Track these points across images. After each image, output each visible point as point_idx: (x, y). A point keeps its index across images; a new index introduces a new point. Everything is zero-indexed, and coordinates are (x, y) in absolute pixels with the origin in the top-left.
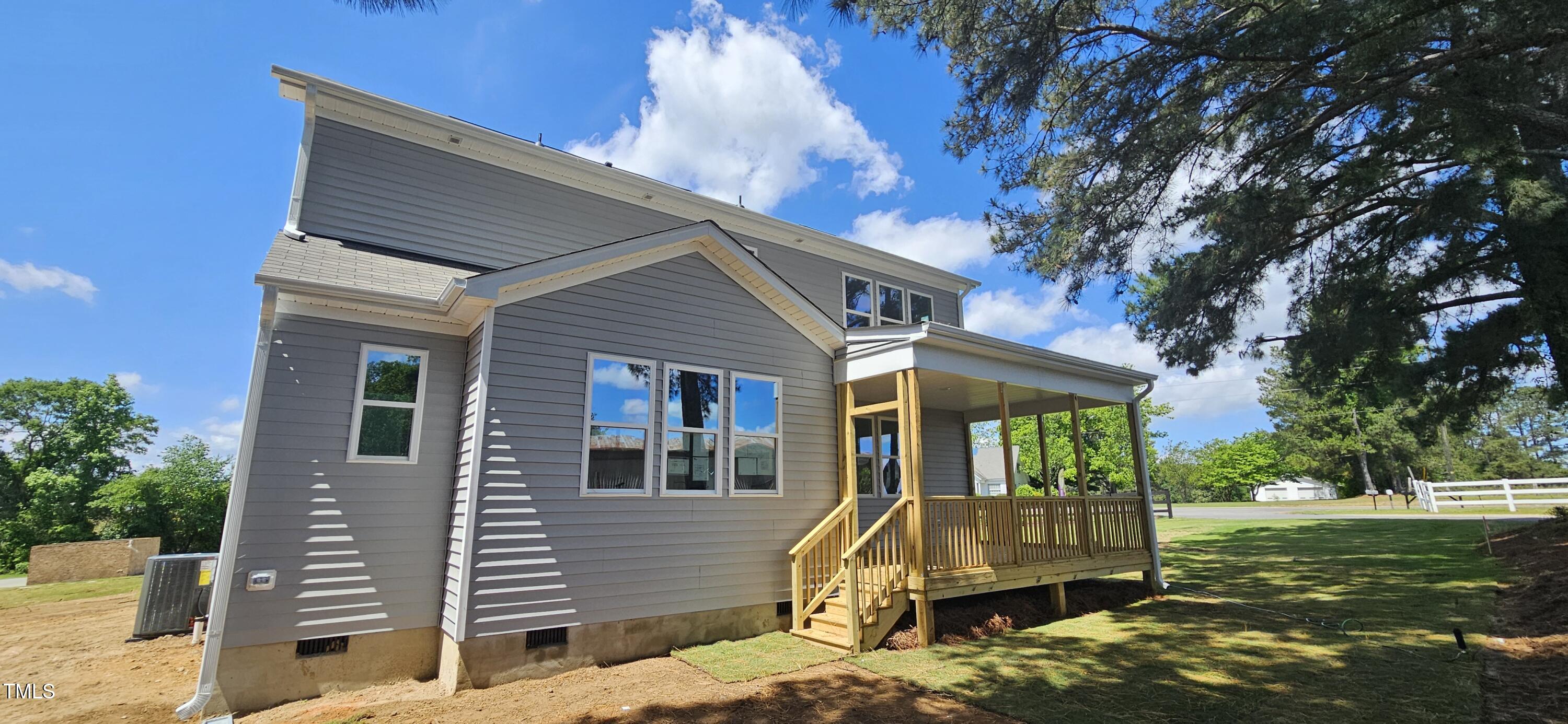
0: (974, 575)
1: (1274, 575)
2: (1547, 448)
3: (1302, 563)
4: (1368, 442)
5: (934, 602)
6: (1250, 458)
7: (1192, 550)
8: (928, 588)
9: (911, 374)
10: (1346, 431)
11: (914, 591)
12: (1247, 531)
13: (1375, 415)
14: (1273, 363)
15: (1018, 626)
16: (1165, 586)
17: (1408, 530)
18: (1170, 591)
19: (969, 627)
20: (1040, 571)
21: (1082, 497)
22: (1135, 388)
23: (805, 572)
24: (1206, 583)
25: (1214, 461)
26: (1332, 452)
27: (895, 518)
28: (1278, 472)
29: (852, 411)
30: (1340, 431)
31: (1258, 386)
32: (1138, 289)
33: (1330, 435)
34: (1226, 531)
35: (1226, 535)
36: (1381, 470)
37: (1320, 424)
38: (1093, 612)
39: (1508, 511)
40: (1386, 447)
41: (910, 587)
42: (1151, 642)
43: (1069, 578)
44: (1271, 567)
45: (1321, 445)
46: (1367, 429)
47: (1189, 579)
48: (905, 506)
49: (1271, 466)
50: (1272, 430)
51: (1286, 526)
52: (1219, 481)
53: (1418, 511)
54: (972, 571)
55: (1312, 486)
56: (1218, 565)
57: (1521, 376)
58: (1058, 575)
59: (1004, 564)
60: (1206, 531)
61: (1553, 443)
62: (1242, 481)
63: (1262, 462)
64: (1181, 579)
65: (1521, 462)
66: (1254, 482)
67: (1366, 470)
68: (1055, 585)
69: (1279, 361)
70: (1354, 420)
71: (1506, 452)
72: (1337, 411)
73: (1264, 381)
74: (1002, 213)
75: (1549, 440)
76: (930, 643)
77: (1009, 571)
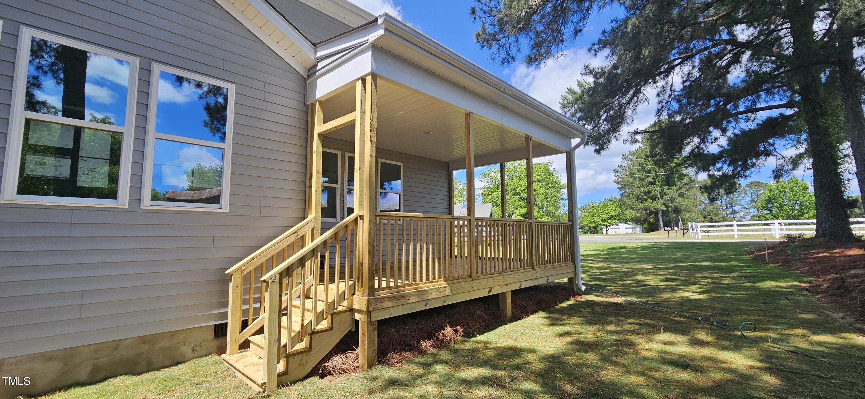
0: (427, 291)
1: (648, 278)
2: (731, 210)
3: (660, 269)
4: (664, 204)
5: (380, 322)
6: (607, 212)
7: (588, 260)
8: (371, 309)
9: (369, 79)
10: (654, 199)
11: (360, 311)
12: (613, 248)
13: (668, 191)
14: (622, 162)
15: (468, 335)
16: (583, 288)
17: (699, 247)
18: (586, 293)
19: (419, 341)
20: (491, 282)
21: (530, 221)
22: (572, 140)
23: (246, 291)
24: (605, 284)
25: (589, 213)
26: (646, 209)
27: (341, 234)
28: (620, 219)
29: (320, 128)
30: (651, 198)
31: (614, 174)
32: (567, 98)
33: (646, 200)
34: (602, 249)
35: (603, 251)
36: (667, 219)
37: (642, 194)
38: (532, 314)
39: (734, 238)
40: (671, 207)
41: (355, 307)
42: (586, 351)
43: (516, 287)
44: (643, 272)
45: (642, 205)
46: (664, 197)
47: (594, 281)
48: (356, 220)
49: (617, 216)
50: (618, 197)
51: (634, 246)
52: (590, 223)
53: (689, 238)
54: (425, 286)
55: (631, 227)
56: (608, 271)
57: (763, 162)
58: (507, 285)
59: (459, 278)
60: (591, 248)
61: (734, 208)
62: (602, 224)
63: (613, 214)
64: (588, 281)
65: (720, 216)
66: (608, 224)
67: (661, 218)
68: (504, 293)
69: (626, 161)
70: (658, 192)
71: (715, 212)
72: (651, 188)
73: (617, 172)
74: (484, 8)
75: (732, 206)
76: (370, 366)
77: (463, 284)
